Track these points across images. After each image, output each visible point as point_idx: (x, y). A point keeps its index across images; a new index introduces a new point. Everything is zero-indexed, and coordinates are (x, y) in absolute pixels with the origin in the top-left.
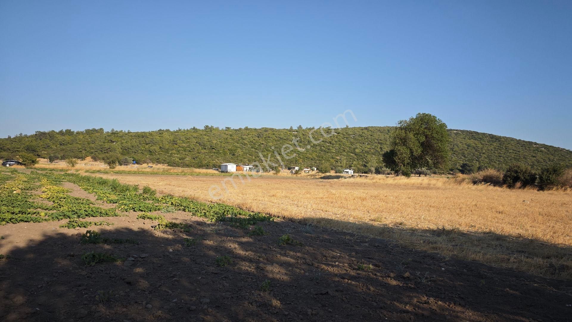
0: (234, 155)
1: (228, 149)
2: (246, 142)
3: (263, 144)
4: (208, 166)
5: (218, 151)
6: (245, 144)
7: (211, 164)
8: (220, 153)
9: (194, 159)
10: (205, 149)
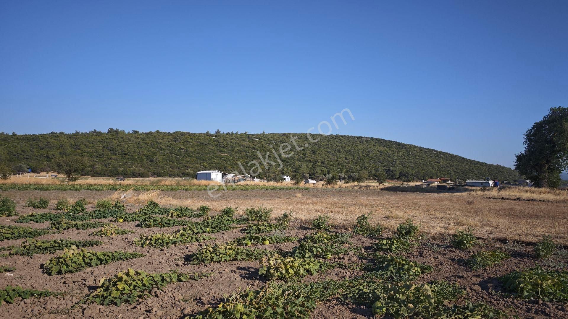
0: (151, 161)
1: (144, 155)
2: (163, 147)
3: (182, 149)
4: (125, 174)
5: (132, 156)
6: (162, 149)
7: (129, 172)
8: (136, 159)
9: (106, 166)
10: (116, 154)
